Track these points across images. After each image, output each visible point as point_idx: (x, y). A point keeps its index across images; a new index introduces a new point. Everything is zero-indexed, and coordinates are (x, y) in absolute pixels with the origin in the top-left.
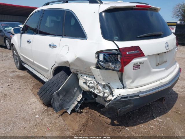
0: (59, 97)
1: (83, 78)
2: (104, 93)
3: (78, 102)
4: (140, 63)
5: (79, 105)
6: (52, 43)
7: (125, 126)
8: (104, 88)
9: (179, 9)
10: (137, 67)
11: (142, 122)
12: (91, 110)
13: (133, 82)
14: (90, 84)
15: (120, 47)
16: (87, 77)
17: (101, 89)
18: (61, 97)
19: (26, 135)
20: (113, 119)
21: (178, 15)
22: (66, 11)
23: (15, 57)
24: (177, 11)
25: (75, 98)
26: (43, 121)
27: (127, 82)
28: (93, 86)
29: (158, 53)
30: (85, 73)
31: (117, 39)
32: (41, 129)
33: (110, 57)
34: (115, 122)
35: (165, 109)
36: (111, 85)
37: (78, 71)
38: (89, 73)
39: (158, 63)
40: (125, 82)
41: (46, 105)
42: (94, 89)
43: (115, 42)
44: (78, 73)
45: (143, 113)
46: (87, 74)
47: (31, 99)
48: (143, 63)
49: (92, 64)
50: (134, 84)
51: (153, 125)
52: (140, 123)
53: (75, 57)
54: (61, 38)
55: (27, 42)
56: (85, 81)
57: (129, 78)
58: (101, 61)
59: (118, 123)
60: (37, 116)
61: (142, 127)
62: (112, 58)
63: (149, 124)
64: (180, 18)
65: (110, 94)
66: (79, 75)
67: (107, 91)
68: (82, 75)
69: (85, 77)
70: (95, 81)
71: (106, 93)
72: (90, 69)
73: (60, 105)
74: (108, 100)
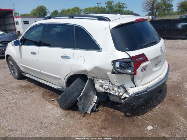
0: (81, 101)
1: (99, 82)
2: (119, 92)
3: (94, 102)
4: (146, 66)
5: (96, 105)
6: (65, 55)
7: (137, 116)
8: (119, 88)
9: (147, 3)
10: (144, 69)
11: (148, 111)
12: (105, 108)
13: (141, 81)
14: (106, 87)
15: (131, 56)
16: (103, 81)
17: (117, 90)
18: (83, 100)
19: (62, 136)
20: (125, 112)
21: (147, 9)
22: (75, 26)
23: (11, 68)
24: (146, 5)
25: (91, 99)
26: (70, 123)
27: (137, 82)
28: (109, 88)
29: (157, 56)
30: (101, 78)
31: (127, 49)
32: (72, 129)
33: (125, 64)
34: (128, 114)
35: (162, 98)
36: (125, 86)
37: (95, 77)
38: (105, 78)
39: (156, 63)
40: (136, 82)
41: (66, 109)
42: (110, 91)
43: (127, 52)
44: (94, 78)
45: (147, 104)
46: (103, 79)
47: (47, 106)
48: (148, 66)
49: (108, 71)
50: (143, 83)
51: (157, 112)
52: (147, 112)
53: (93, 66)
54: (74, 50)
55: (31, 54)
56: (100, 85)
57: (139, 78)
58: (117, 68)
59: (130, 115)
60: (62, 120)
61: (150, 115)
62: (127, 65)
63: (153, 111)
64: (149, 12)
65: (124, 93)
66: (95, 80)
67: (122, 90)
68: (97, 80)
69: (101, 81)
70: (110, 84)
71: (121, 92)
72: (107, 75)
73: (82, 108)
74: (123, 97)
